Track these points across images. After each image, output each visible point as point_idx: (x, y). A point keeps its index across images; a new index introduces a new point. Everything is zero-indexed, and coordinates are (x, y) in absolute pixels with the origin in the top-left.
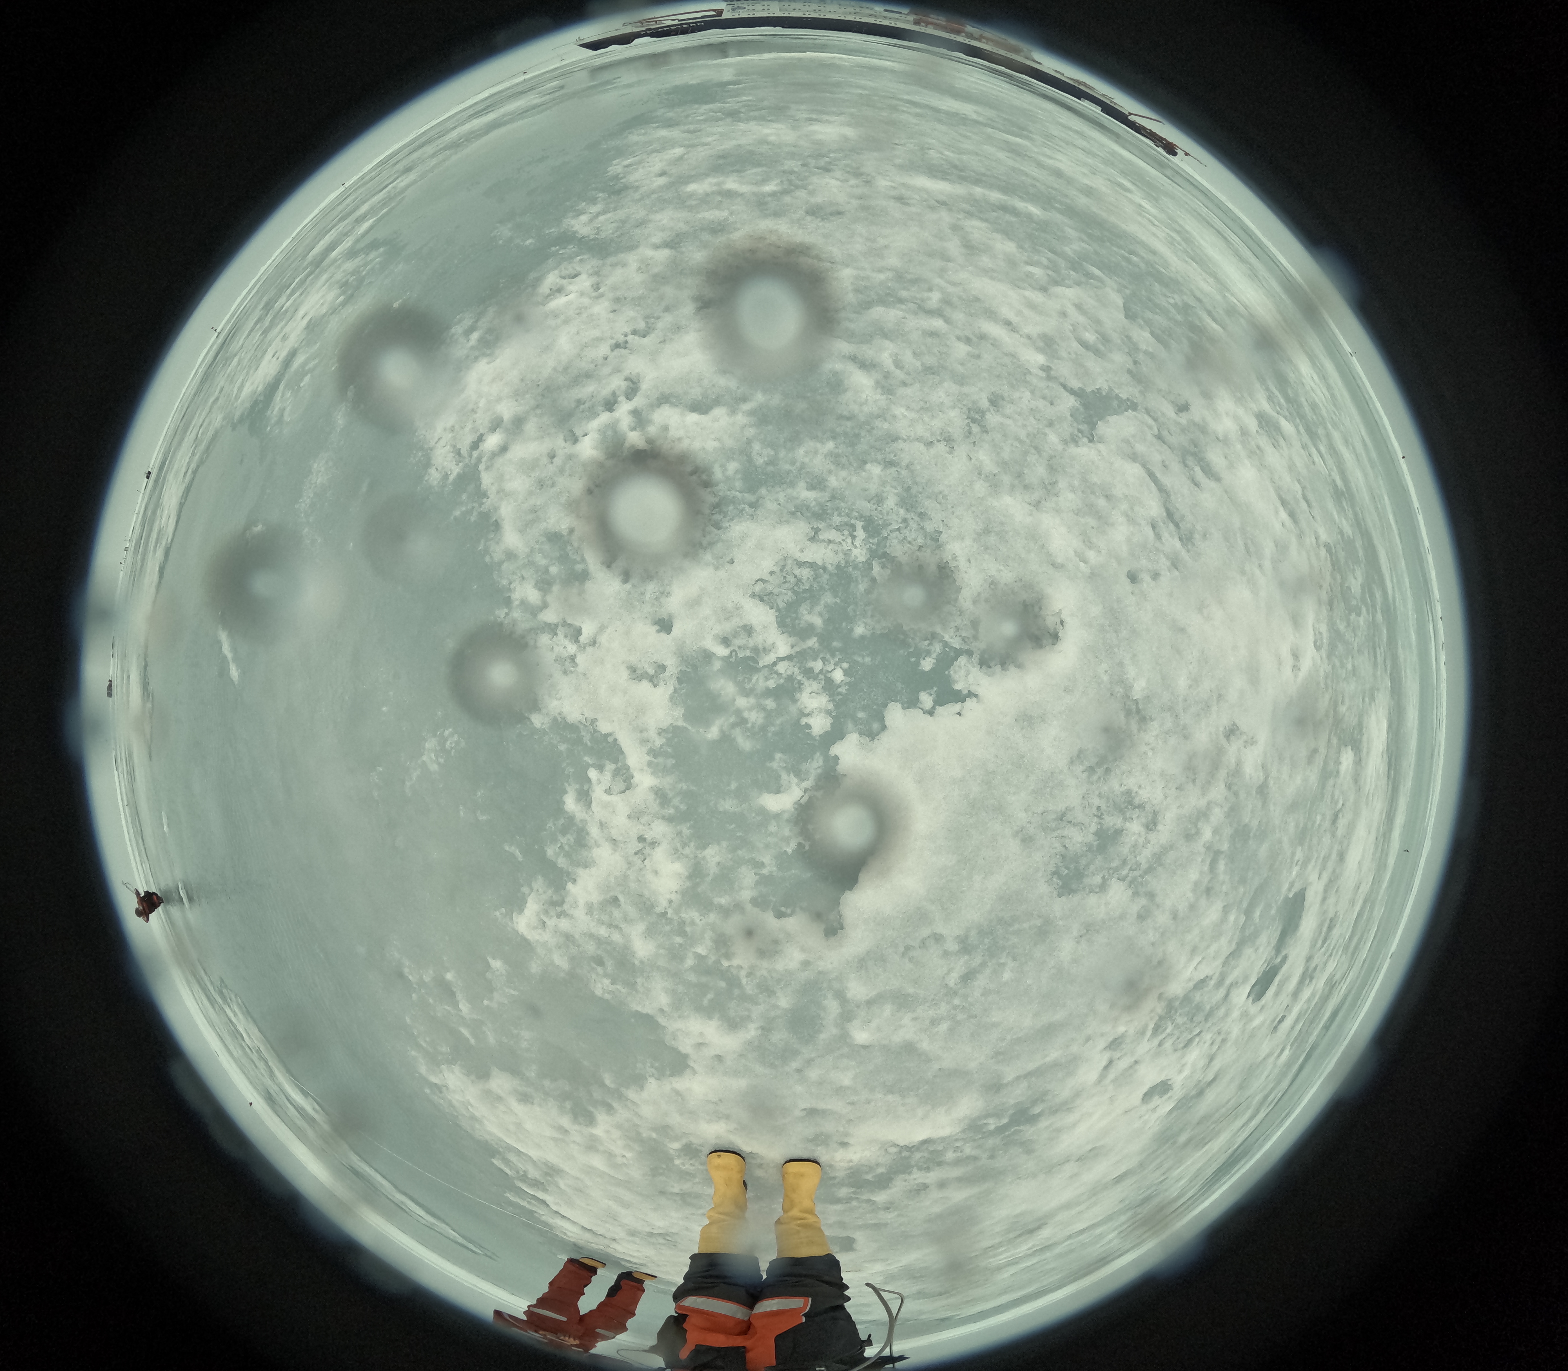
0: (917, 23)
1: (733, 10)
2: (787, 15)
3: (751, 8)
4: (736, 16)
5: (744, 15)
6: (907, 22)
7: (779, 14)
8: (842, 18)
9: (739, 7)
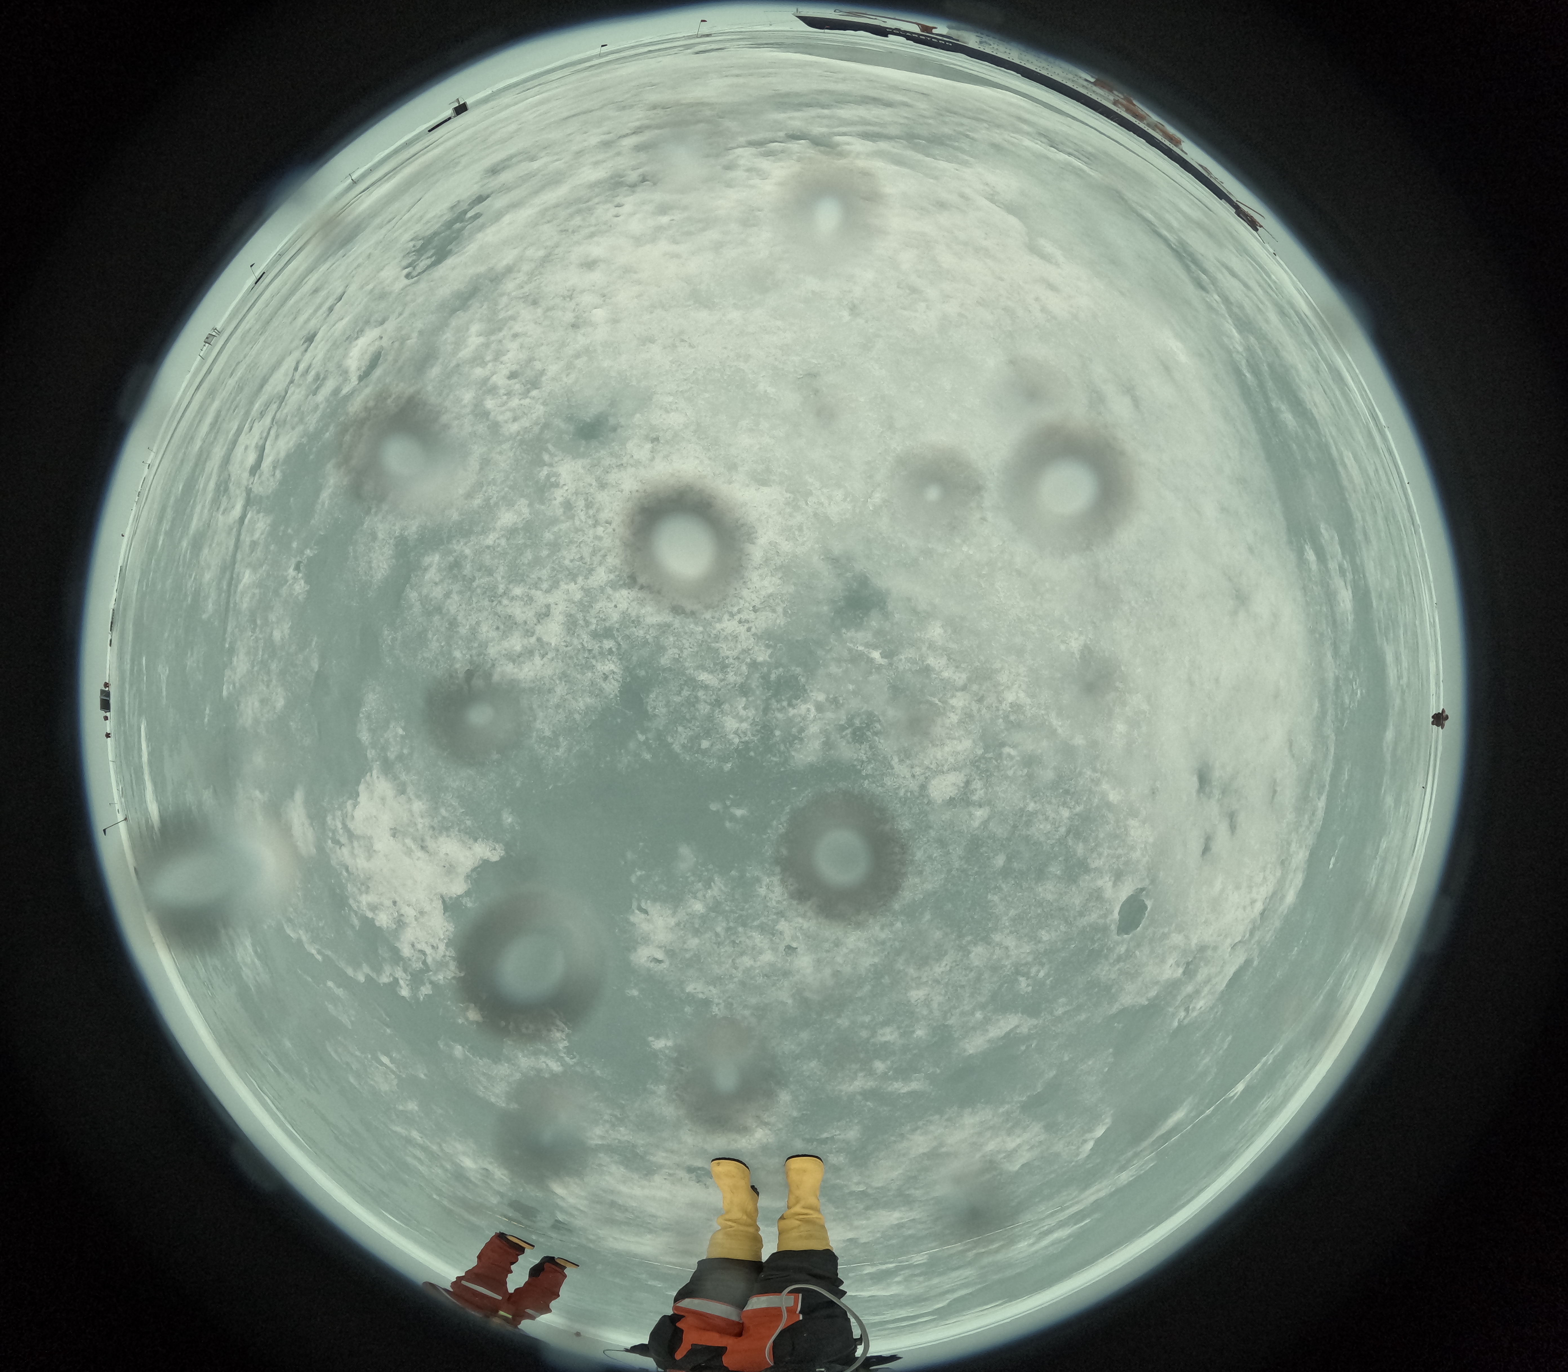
0: (1115, 103)
1: (981, 42)
2: (1022, 64)
3: (996, 46)
4: (982, 49)
5: (988, 50)
6: (1108, 100)
7: (1017, 61)
8: (1064, 82)
9: (986, 42)
